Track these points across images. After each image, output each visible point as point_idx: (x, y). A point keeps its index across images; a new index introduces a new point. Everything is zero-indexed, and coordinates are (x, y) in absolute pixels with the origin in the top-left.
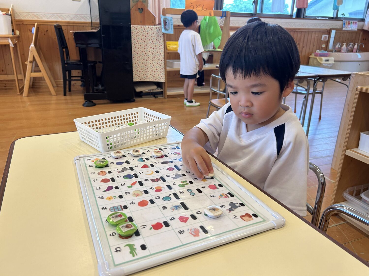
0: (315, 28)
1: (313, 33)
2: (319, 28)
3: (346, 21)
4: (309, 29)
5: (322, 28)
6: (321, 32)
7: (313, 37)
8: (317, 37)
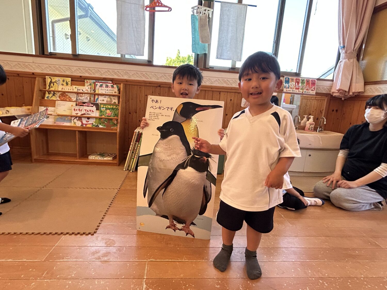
0: (225, 85)
1: (222, 94)
3: (290, 78)
4: (212, 87)
8: (231, 101)
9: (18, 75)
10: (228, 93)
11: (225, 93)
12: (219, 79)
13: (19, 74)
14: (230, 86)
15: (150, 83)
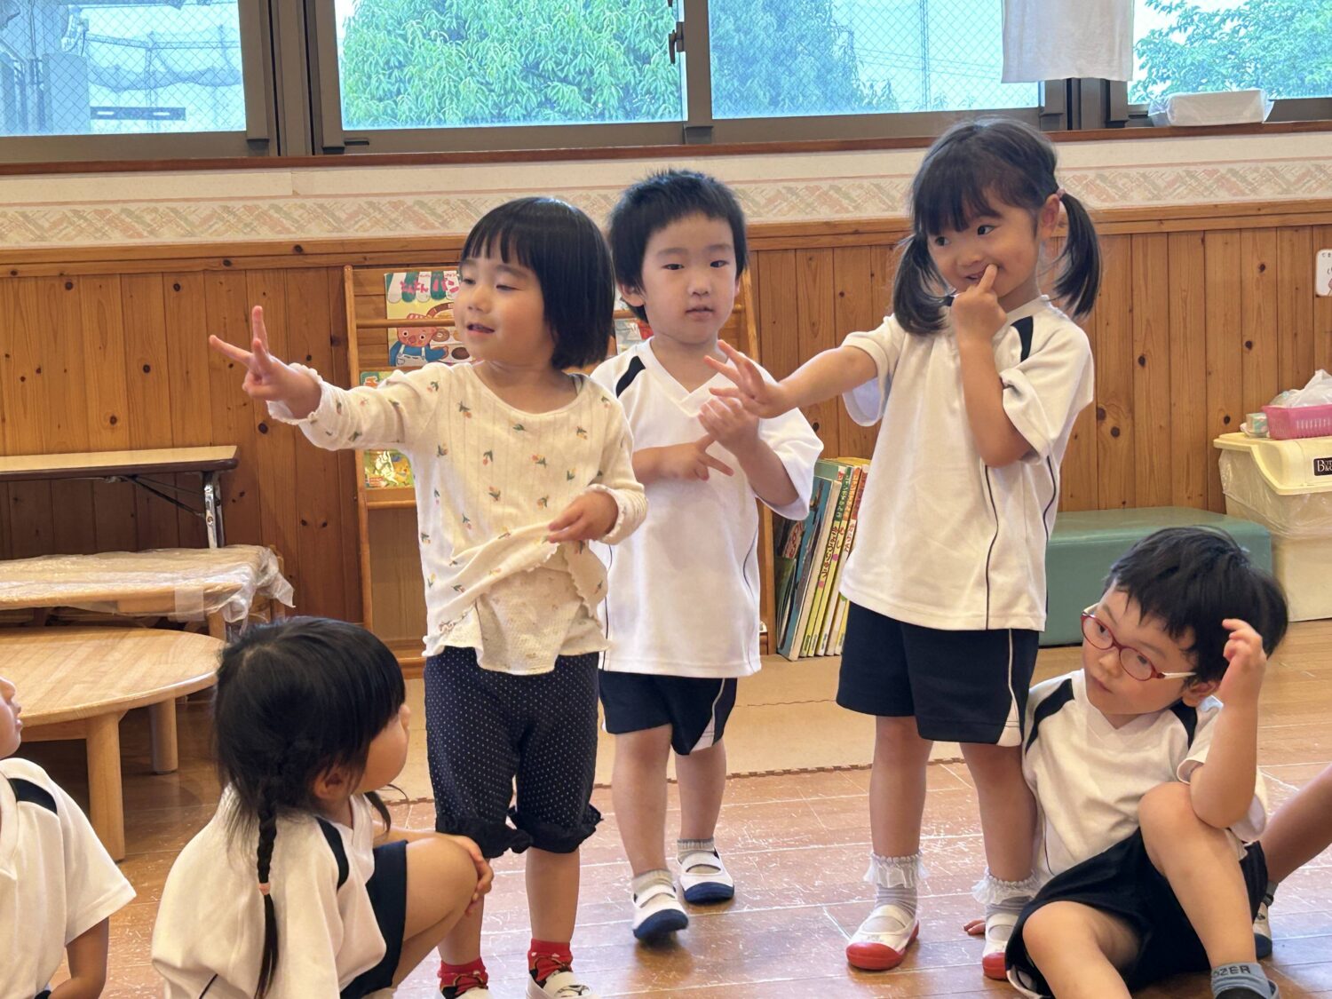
0: (1223, 197)
1: (1214, 243)
2: (1268, 194)
4: (1160, 216)
5: (1301, 194)
6: (1297, 228)
7: (1217, 273)
8: (1265, 272)
9: (227, 263)
10: (1246, 235)
11: (1228, 236)
12: (1192, 168)
13: (232, 260)
14: (1251, 198)
15: (856, 232)
